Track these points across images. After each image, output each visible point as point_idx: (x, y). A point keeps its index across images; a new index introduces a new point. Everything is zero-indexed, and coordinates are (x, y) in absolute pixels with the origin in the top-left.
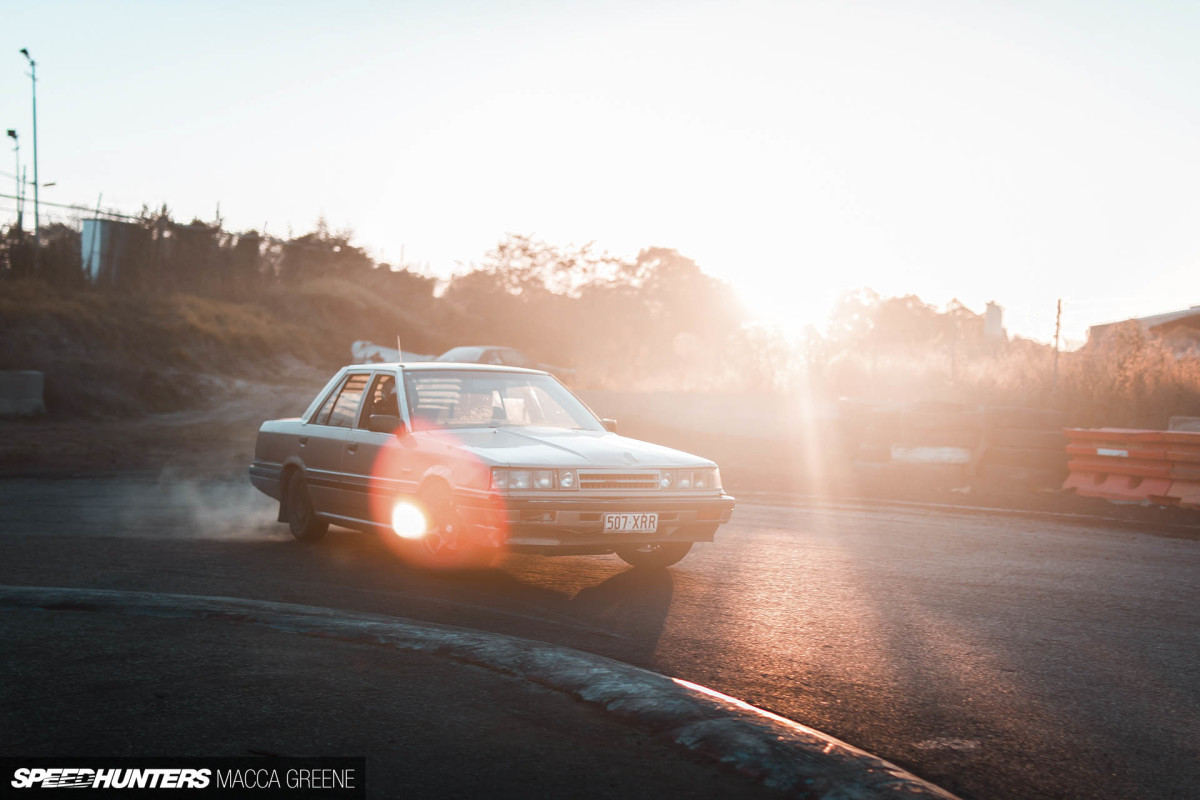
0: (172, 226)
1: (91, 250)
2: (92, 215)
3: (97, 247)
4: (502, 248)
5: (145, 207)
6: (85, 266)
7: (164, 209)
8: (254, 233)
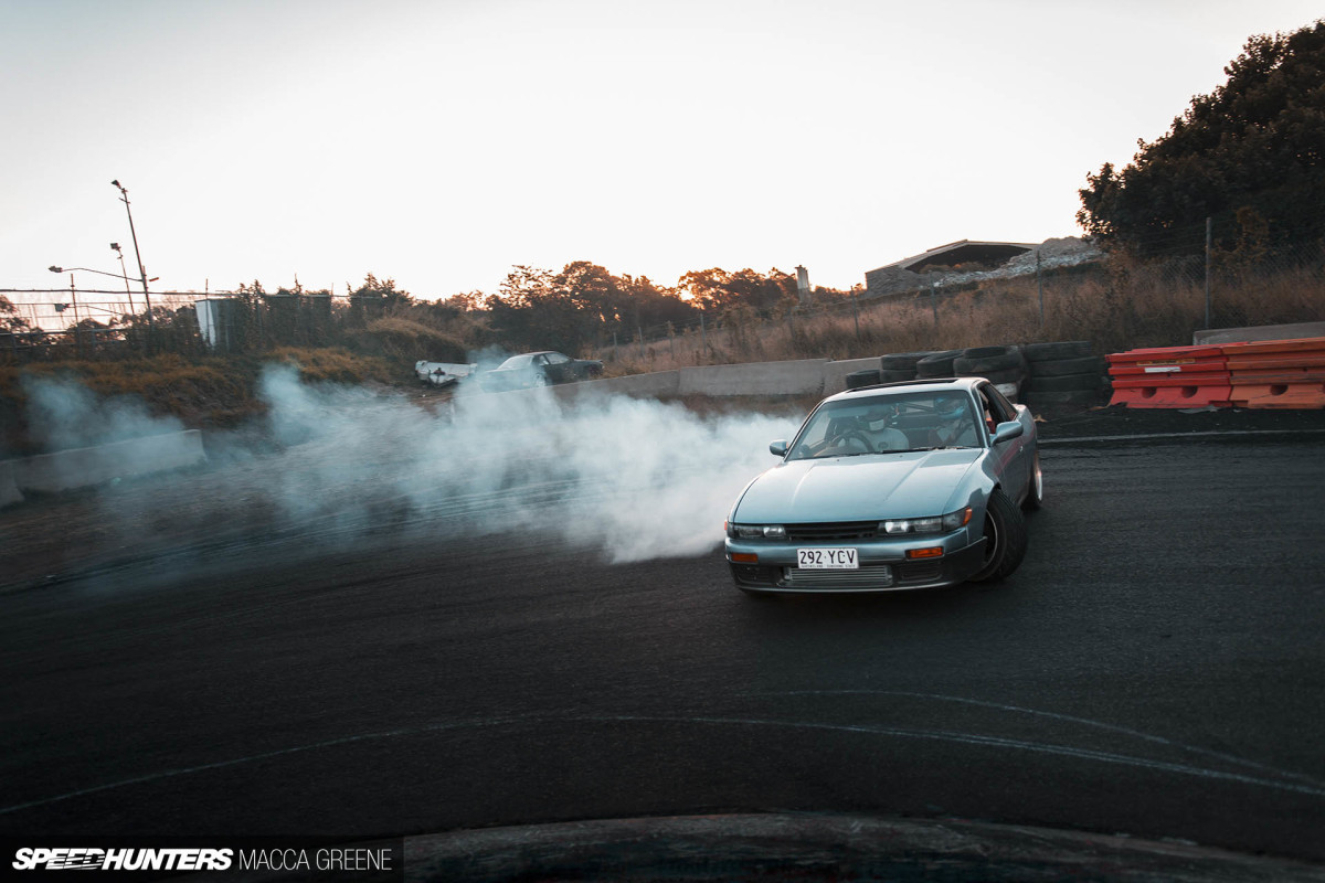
0: (264, 296)
1: (206, 323)
2: (204, 297)
3: (211, 322)
4: (511, 277)
5: (242, 285)
6: (204, 338)
7: (257, 283)
8: (325, 292)
